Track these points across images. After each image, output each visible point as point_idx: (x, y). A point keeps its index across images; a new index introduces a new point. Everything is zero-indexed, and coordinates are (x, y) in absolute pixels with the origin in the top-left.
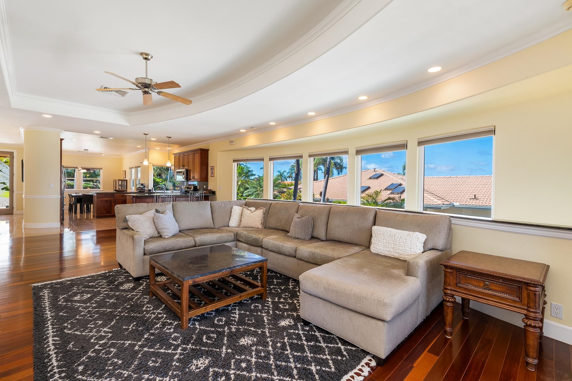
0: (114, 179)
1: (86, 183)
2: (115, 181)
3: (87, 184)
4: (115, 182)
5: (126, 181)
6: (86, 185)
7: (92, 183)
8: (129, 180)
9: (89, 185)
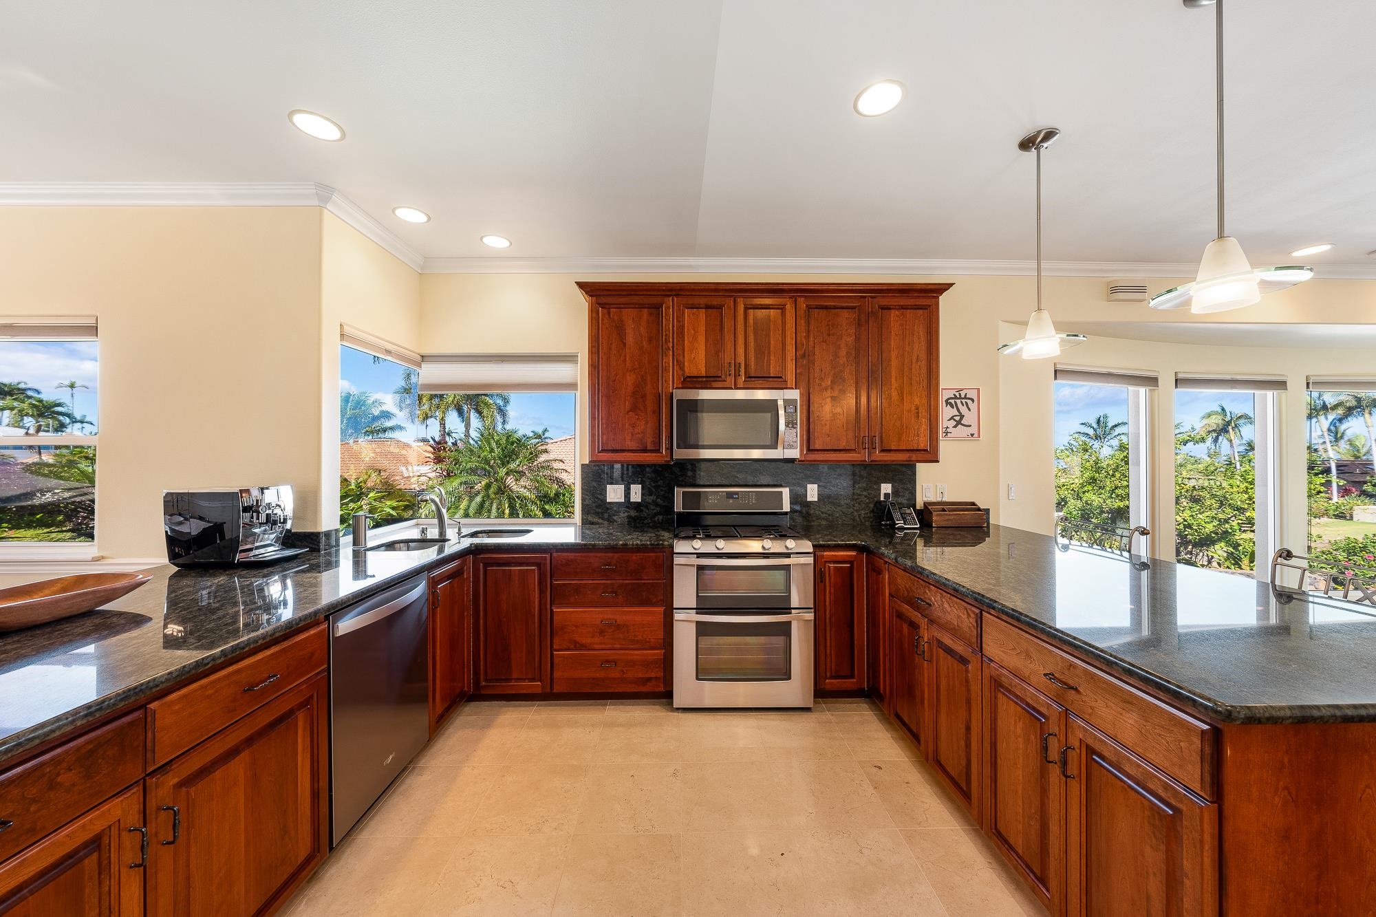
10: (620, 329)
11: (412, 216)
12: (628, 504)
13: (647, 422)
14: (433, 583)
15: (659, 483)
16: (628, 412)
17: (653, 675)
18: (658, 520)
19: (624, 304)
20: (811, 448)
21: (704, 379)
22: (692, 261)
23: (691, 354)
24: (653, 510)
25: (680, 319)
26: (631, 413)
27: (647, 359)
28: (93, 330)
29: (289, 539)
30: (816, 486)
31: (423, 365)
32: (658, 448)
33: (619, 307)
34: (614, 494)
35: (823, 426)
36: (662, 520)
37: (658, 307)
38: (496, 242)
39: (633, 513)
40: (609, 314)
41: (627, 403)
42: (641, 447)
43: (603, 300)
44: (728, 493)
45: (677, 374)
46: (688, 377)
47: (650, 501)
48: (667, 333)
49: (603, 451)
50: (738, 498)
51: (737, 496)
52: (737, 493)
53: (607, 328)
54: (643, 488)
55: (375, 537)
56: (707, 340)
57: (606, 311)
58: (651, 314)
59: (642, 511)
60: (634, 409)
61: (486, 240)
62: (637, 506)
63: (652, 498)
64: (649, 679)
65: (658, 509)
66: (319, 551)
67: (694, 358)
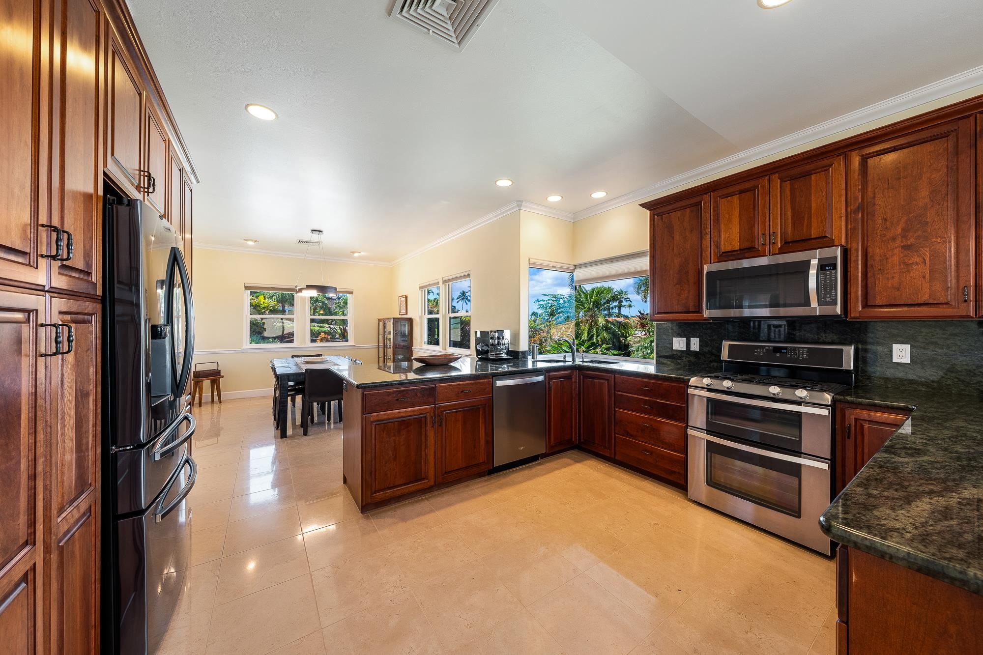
0: (380, 318)
1: (319, 325)
2: (382, 321)
3: (320, 327)
4: (381, 324)
5: (410, 321)
6: (318, 328)
7: (327, 325)
8: (417, 319)
9: (323, 329)
10: (670, 229)
11: (555, 199)
12: (688, 351)
13: (689, 291)
14: (549, 379)
15: (714, 338)
16: (675, 285)
17: (677, 470)
18: (713, 366)
19: (672, 210)
20: (868, 304)
21: (739, 252)
22: (742, 155)
23: (726, 234)
24: (709, 358)
25: (716, 208)
26: (677, 286)
27: (689, 245)
28: (469, 276)
29: (509, 353)
30: (908, 347)
31: (576, 271)
32: (698, 310)
33: (669, 212)
34: (679, 344)
35: (888, 279)
36: (717, 366)
37: (699, 204)
38: (599, 195)
39: (692, 359)
40: (662, 219)
41: (675, 278)
42: (685, 310)
43: (658, 211)
44: (774, 348)
45: (714, 252)
46: (723, 253)
47: (707, 351)
48: (705, 222)
49: (658, 313)
50: (786, 353)
51: (785, 351)
52: (785, 348)
53: (660, 229)
54: (700, 341)
55: (539, 357)
56: (740, 219)
57: (660, 218)
58: (692, 211)
59: (700, 358)
60: (679, 282)
61: (592, 196)
62: (695, 353)
63: (708, 349)
64: (674, 472)
65: (713, 357)
66: (518, 359)
67: (728, 237)
